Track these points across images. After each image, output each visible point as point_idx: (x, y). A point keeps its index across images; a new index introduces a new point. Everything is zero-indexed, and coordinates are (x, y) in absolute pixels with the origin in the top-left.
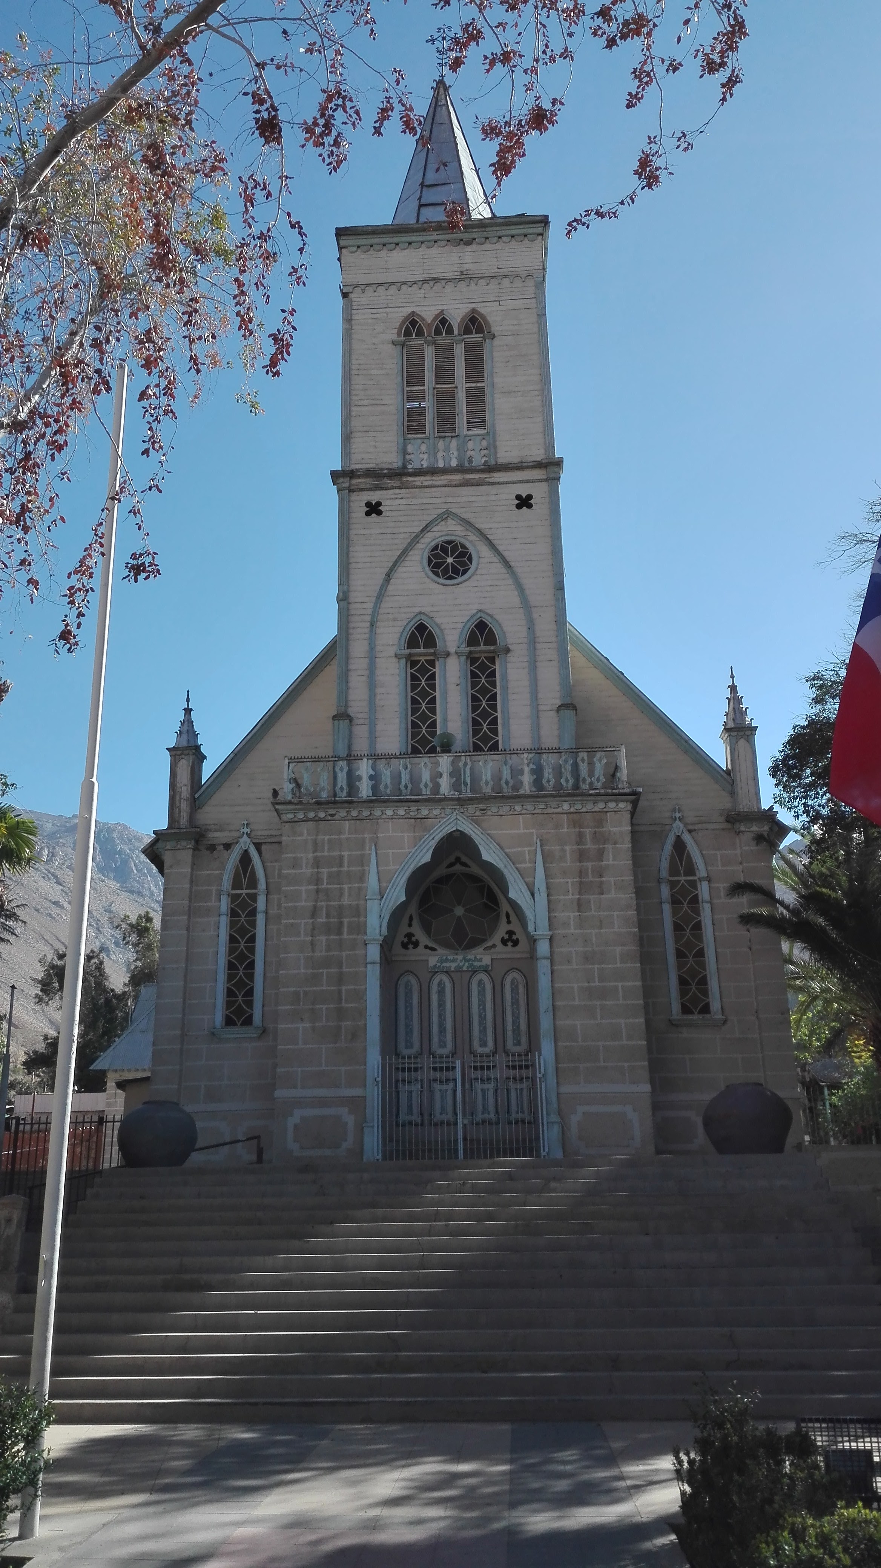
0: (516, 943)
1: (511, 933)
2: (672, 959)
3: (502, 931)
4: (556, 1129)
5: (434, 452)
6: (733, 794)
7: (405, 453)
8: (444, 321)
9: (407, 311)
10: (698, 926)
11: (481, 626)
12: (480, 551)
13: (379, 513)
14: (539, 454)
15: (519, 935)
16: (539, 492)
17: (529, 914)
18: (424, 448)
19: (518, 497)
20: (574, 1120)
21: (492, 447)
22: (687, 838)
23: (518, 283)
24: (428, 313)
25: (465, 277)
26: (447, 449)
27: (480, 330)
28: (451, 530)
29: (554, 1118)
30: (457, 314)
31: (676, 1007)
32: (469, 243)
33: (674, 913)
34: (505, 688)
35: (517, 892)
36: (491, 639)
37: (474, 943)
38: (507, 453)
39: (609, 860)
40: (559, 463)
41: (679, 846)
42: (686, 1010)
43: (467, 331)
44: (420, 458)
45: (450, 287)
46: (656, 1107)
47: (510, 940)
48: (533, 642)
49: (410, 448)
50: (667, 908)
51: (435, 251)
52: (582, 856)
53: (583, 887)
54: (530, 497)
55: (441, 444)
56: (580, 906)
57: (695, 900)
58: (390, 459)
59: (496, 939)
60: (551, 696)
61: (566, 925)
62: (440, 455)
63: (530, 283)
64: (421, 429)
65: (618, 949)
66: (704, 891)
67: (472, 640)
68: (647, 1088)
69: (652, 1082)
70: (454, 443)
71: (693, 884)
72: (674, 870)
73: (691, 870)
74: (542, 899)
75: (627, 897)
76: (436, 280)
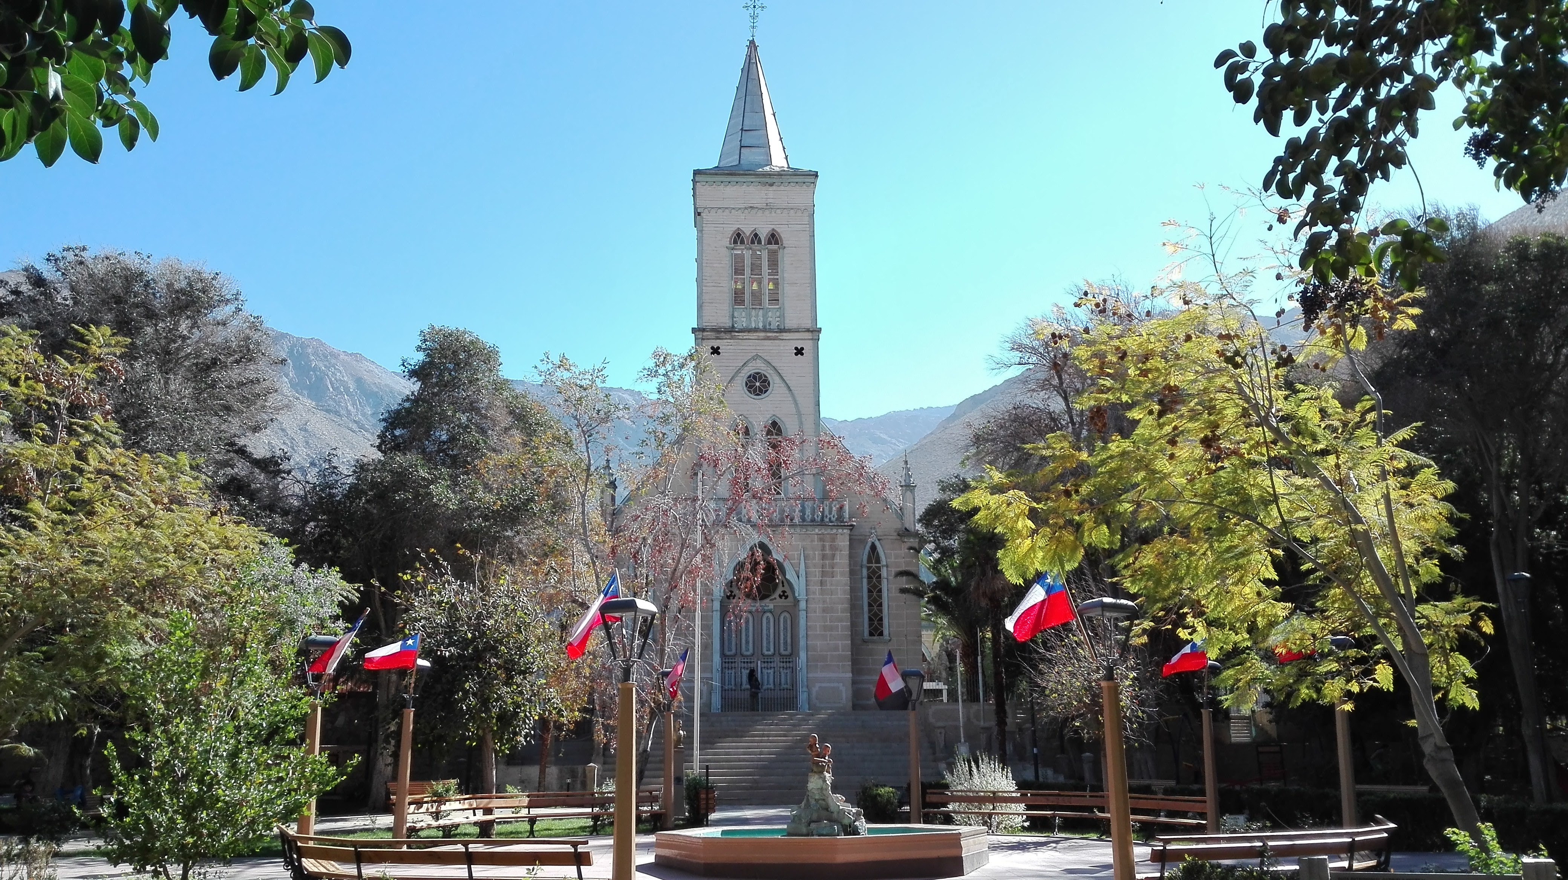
1: (784, 592)
2: (866, 608)
3: (779, 591)
4: (806, 694)
5: (749, 317)
7: (733, 317)
8: (756, 235)
9: (734, 228)
12: (773, 379)
13: (719, 353)
14: (808, 324)
15: (789, 593)
16: (807, 346)
17: (796, 587)
18: (744, 314)
19: (796, 348)
20: (815, 690)
21: (782, 316)
22: (877, 544)
23: (799, 213)
24: (747, 231)
25: (769, 207)
26: (757, 316)
27: (777, 243)
28: (758, 366)
29: (805, 689)
30: (763, 235)
31: (866, 633)
32: (771, 185)
33: (869, 583)
34: (786, 460)
35: (790, 575)
36: (779, 432)
37: (765, 598)
38: (789, 323)
39: (837, 560)
40: (819, 330)
41: (873, 547)
42: (871, 634)
43: (770, 243)
44: (742, 322)
45: (760, 213)
46: (854, 682)
47: (784, 595)
49: (736, 314)
50: (865, 581)
51: (752, 188)
53: (824, 574)
54: (802, 349)
55: (753, 313)
56: (822, 583)
57: (880, 577)
58: (725, 321)
59: (776, 595)
61: (814, 593)
62: (753, 319)
63: (806, 214)
64: (742, 302)
65: (840, 606)
66: (884, 572)
67: (769, 431)
68: (850, 675)
69: (853, 672)
70: (761, 312)
71: (879, 568)
72: (869, 561)
73: (878, 561)
74: (803, 579)
75: (846, 579)
76: (752, 208)
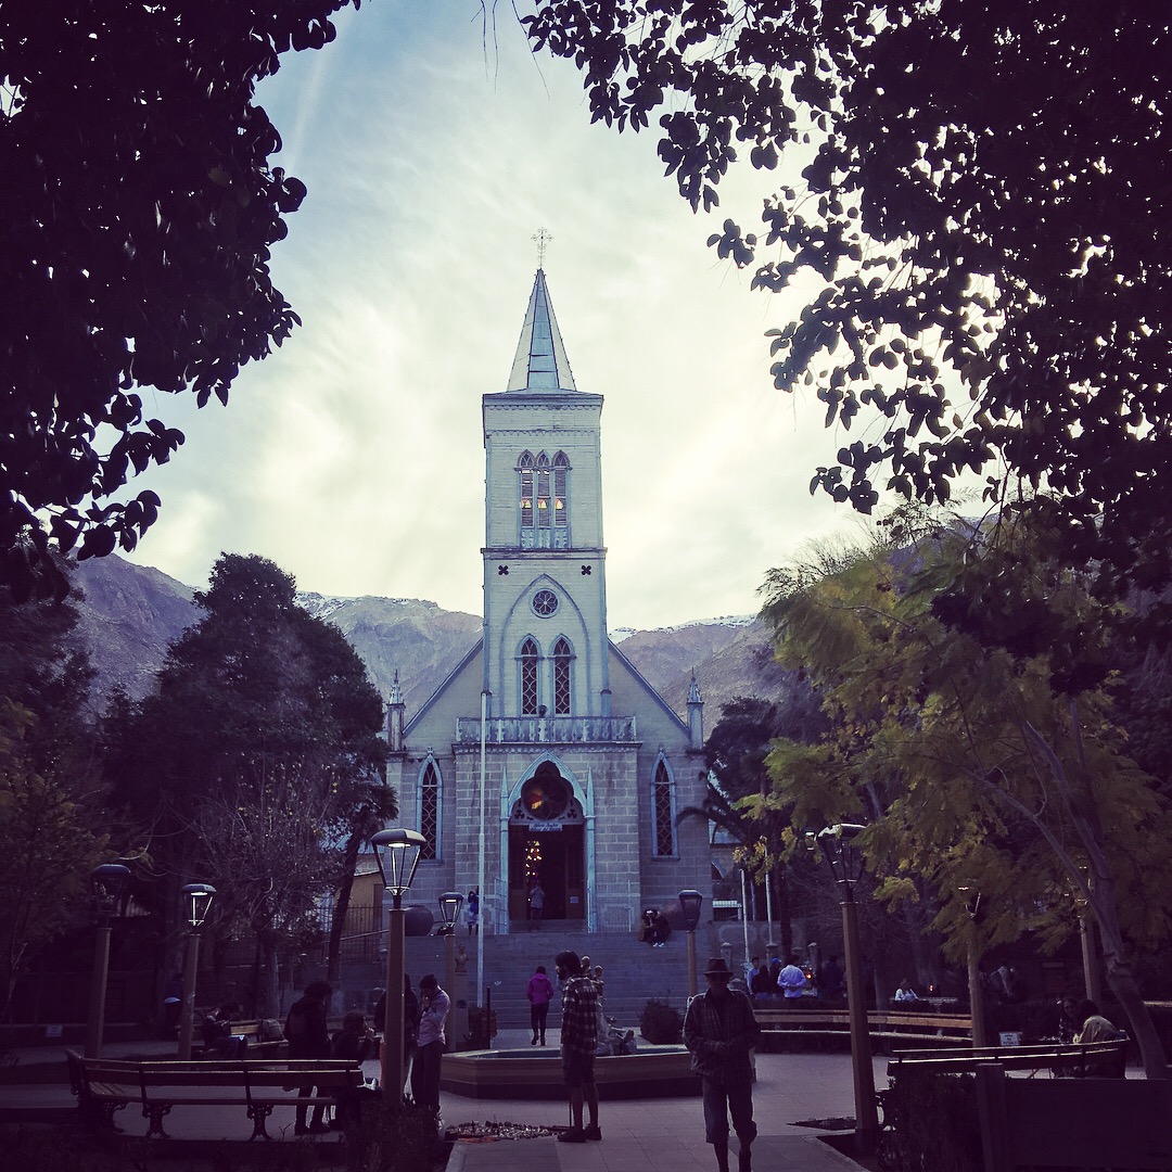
0: (575, 816)
1: (573, 811)
2: (654, 826)
3: (567, 811)
4: (594, 915)
5: (536, 537)
6: (690, 737)
7: (521, 537)
8: (544, 456)
9: (523, 449)
11: (562, 642)
12: (561, 597)
13: (507, 573)
14: (593, 543)
15: (577, 813)
16: (594, 565)
17: (584, 806)
18: (531, 534)
19: (583, 567)
20: (603, 911)
21: (569, 535)
22: (665, 761)
23: (585, 435)
24: (535, 452)
26: (544, 536)
27: (564, 464)
28: (545, 584)
29: (594, 909)
30: (551, 454)
31: (655, 851)
32: (558, 408)
33: (657, 801)
34: (574, 679)
35: (578, 794)
36: (567, 650)
37: (553, 817)
38: (577, 542)
39: (625, 777)
40: (606, 550)
41: (661, 765)
42: (660, 853)
43: (557, 463)
44: (529, 543)
45: (547, 435)
47: (572, 814)
48: (588, 653)
49: (523, 534)
50: (653, 799)
51: (540, 412)
52: (611, 775)
53: (612, 792)
54: (589, 567)
55: (541, 532)
56: (611, 802)
57: (668, 794)
58: (513, 541)
59: (565, 814)
60: (598, 686)
61: (602, 812)
62: (541, 539)
63: (592, 435)
64: (530, 522)
65: (628, 826)
66: (672, 790)
67: (557, 651)
68: (639, 895)
69: (641, 893)
70: (548, 532)
71: (667, 786)
72: (658, 779)
73: (667, 779)
74: (590, 798)
75: (634, 798)
76: (540, 430)
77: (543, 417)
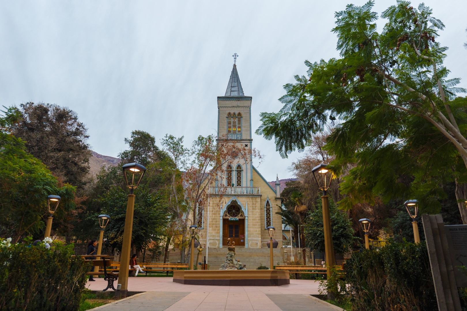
0: (242, 216)
1: (242, 215)
2: (266, 219)
3: (240, 214)
4: (247, 244)
5: (232, 136)
6: (276, 194)
8: (234, 114)
9: (229, 112)
10: (270, 214)
11: (239, 166)
14: (249, 138)
15: (243, 215)
16: (249, 144)
17: (245, 213)
19: (245, 145)
20: (250, 243)
21: (241, 136)
22: (269, 201)
23: (247, 108)
24: (232, 112)
25: (238, 107)
27: (240, 116)
30: (237, 113)
31: (266, 227)
32: (239, 101)
33: (266, 212)
34: (242, 176)
35: (243, 209)
36: (240, 168)
37: (236, 216)
38: (243, 138)
39: (257, 205)
40: (252, 140)
43: (238, 116)
44: (230, 138)
45: (236, 108)
46: (262, 242)
47: (241, 216)
48: (247, 169)
49: (228, 136)
51: (233, 101)
52: (253, 204)
53: (253, 209)
54: (247, 145)
55: (233, 135)
56: (253, 212)
57: (270, 210)
58: (225, 137)
60: (249, 178)
61: (250, 215)
63: (249, 108)
64: (230, 132)
65: (257, 218)
67: (238, 168)
68: (261, 239)
71: (269, 208)
73: (269, 206)
74: (247, 211)
75: (259, 211)
76: (234, 107)
77: (235, 103)
